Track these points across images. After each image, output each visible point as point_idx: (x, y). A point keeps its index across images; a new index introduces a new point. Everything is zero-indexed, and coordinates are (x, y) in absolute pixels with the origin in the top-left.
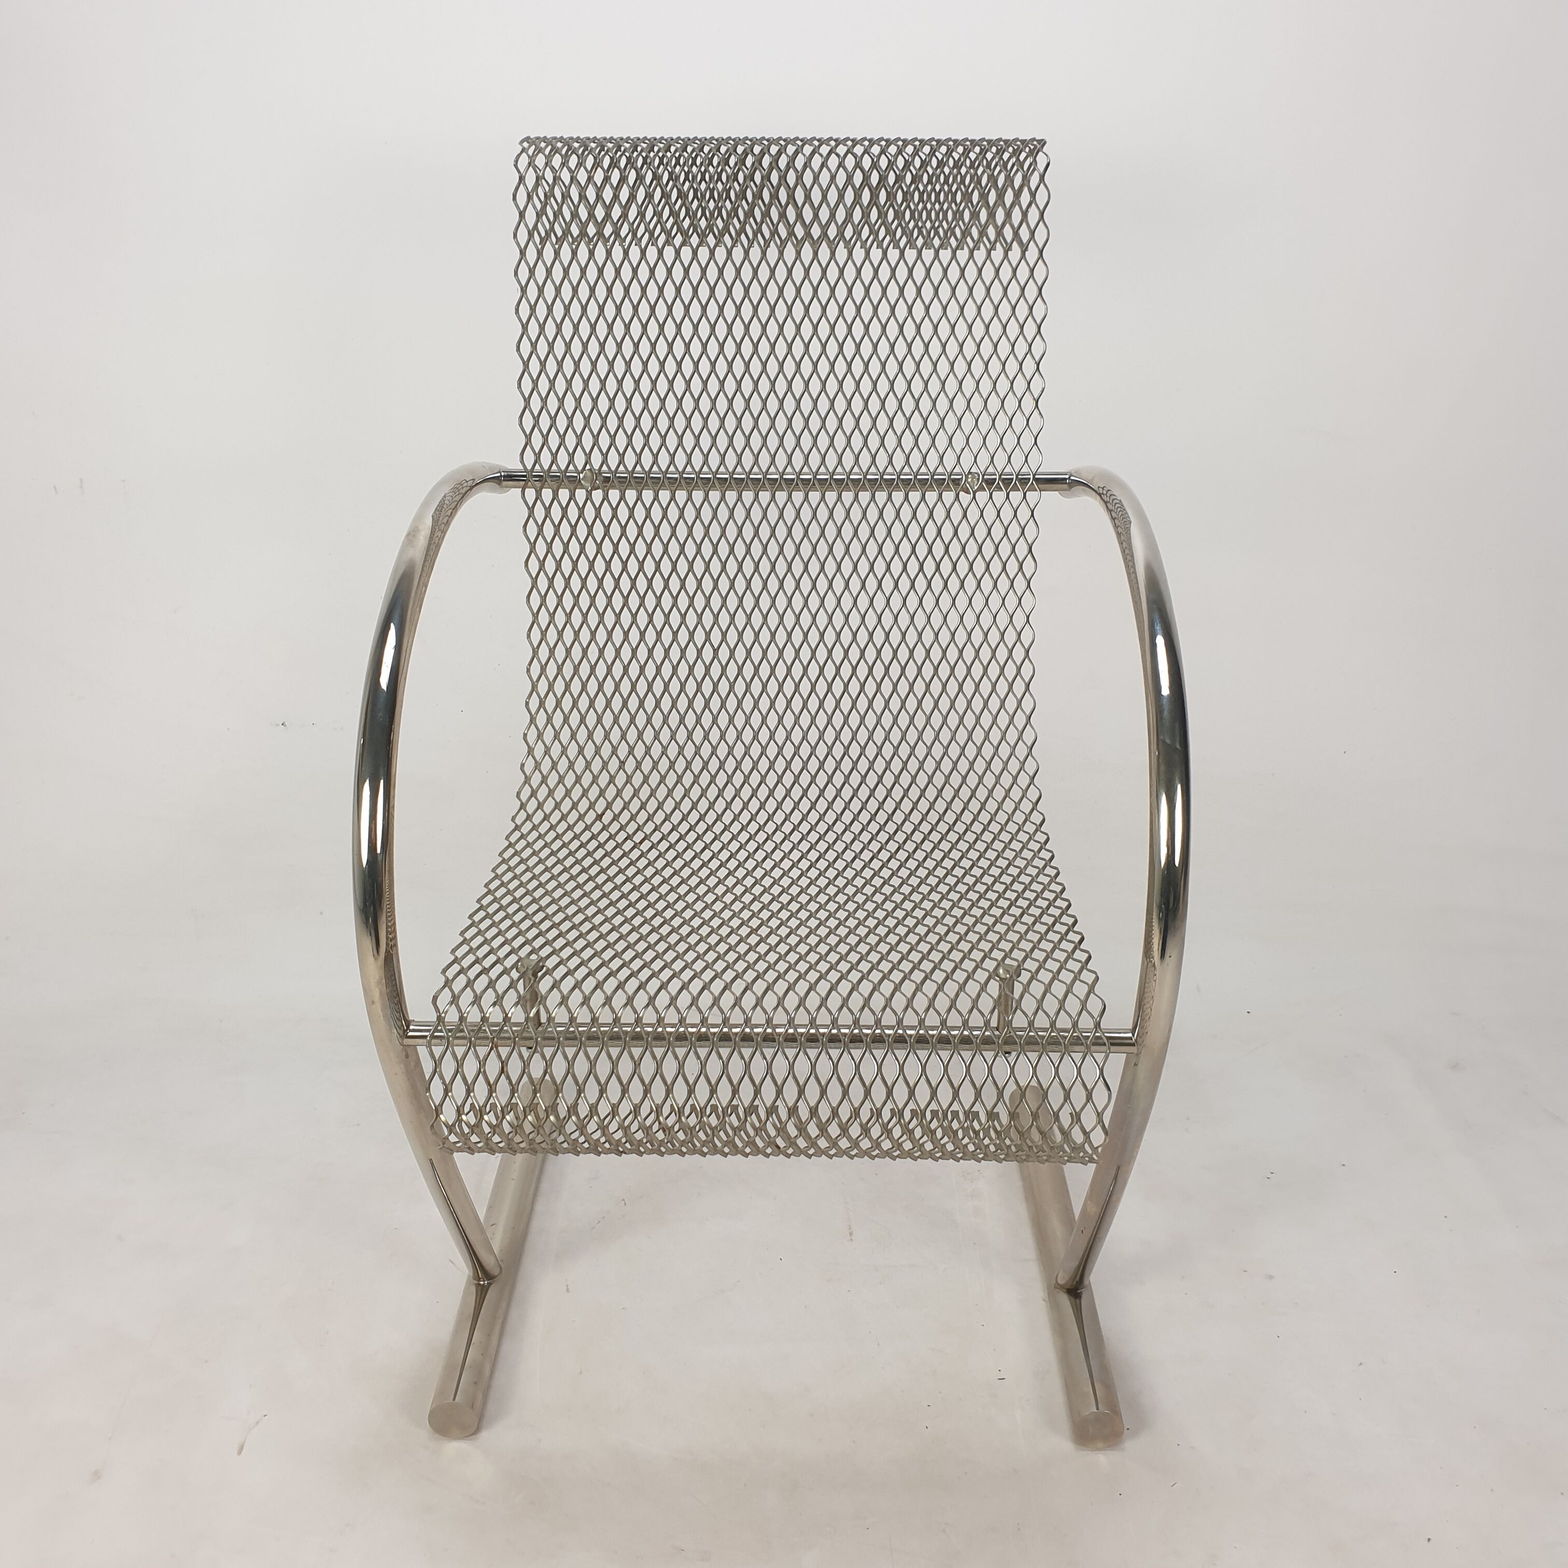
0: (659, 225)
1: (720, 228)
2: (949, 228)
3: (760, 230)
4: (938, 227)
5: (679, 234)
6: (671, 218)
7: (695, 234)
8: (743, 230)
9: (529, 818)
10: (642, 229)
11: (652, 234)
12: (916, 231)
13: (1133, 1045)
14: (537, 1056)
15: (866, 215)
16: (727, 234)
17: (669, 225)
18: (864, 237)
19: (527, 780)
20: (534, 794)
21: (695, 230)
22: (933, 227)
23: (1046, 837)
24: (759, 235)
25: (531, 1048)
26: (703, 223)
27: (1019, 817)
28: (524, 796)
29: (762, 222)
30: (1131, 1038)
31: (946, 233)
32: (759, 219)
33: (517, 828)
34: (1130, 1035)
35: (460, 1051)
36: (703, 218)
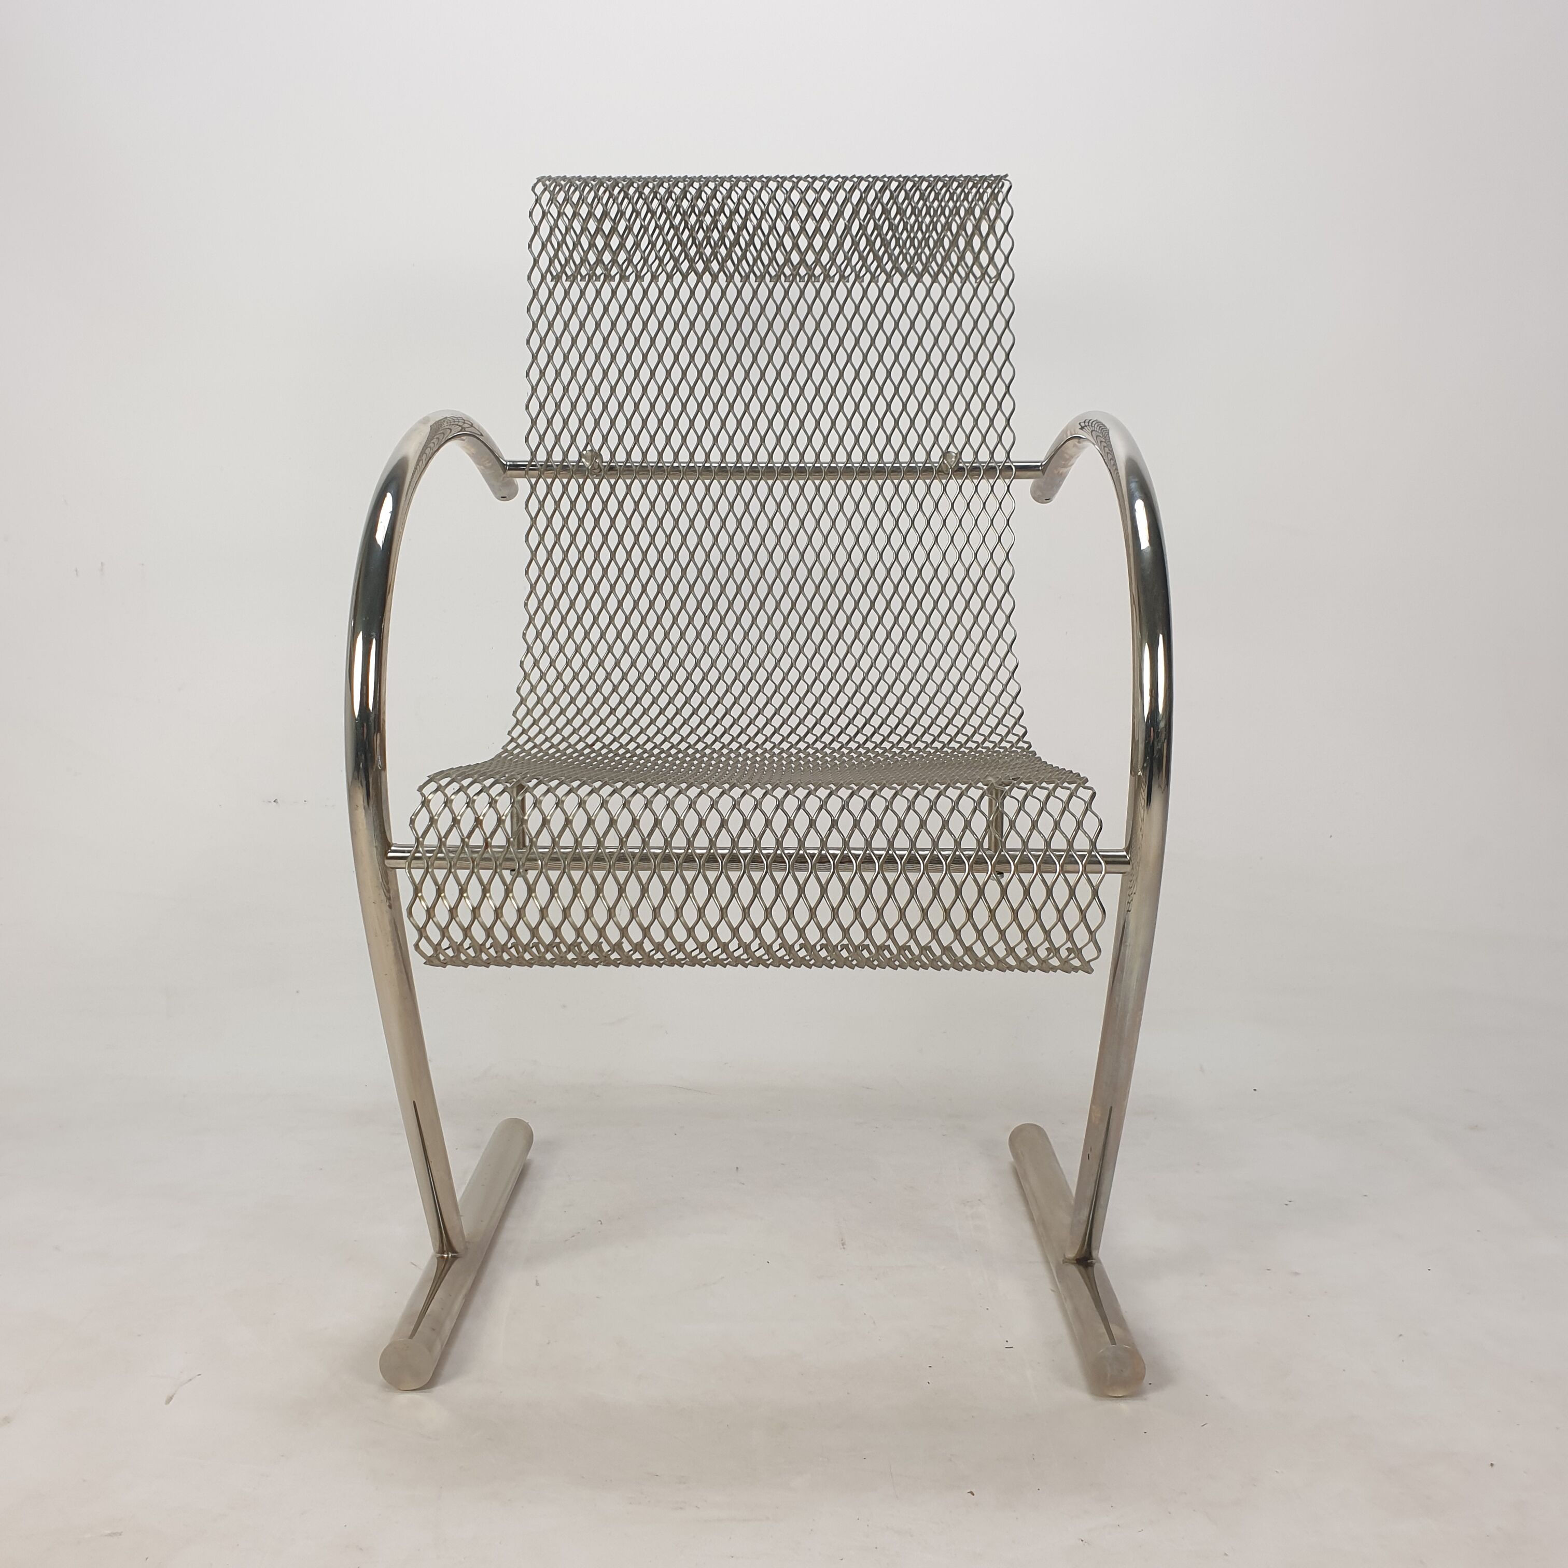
0: (668, 253)
1: (724, 255)
2: (931, 254)
3: (759, 257)
4: (921, 253)
5: (686, 261)
6: (679, 246)
7: (701, 261)
8: (744, 256)
9: (529, 712)
10: (653, 256)
11: (661, 261)
12: (901, 256)
13: (1128, 863)
14: (520, 880)
15: (856, 244)
16: (730, 261)
17: (677, 253)
18: (854, 262)
19: (526, 676)
20: (533, 689)
21: (701, 257)
22: (916, 253)
23: (1024, 730)
24: (759, 261)
25: (513, 870)
26: (708, 251)
27: (999, 711)
28: (524, 692)
29: (761, 249)
30: (1125, 857)
31: (928, 259)
32: (759, 247)
33: (518, 723)
34: (1124, 853)
35: (440, 874)
36: (708, 246)
